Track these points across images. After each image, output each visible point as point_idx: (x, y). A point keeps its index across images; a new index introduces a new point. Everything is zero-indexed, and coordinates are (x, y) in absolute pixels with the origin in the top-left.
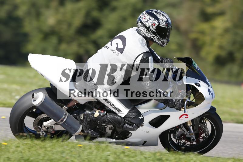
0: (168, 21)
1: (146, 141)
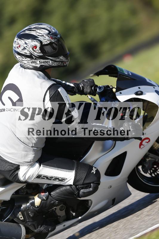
1: (115, 199)
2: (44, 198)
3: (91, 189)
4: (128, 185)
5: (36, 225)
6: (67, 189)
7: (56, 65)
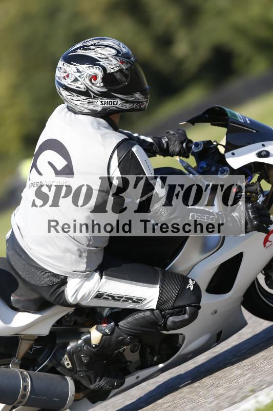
0: (118, 52)
1: (221, 332)
2: (107, 331)
3: (186, 316)
4: (243, 309)
5: (92, 377)
6: (145, 316)
7: (128, 108)
